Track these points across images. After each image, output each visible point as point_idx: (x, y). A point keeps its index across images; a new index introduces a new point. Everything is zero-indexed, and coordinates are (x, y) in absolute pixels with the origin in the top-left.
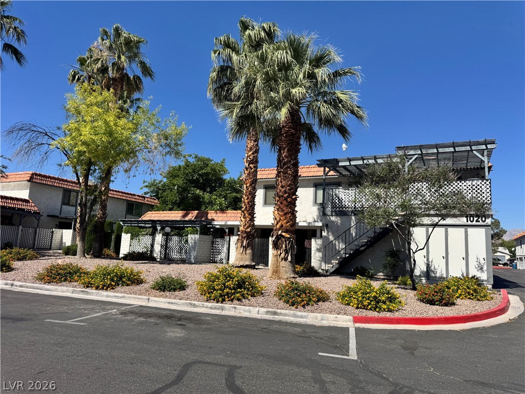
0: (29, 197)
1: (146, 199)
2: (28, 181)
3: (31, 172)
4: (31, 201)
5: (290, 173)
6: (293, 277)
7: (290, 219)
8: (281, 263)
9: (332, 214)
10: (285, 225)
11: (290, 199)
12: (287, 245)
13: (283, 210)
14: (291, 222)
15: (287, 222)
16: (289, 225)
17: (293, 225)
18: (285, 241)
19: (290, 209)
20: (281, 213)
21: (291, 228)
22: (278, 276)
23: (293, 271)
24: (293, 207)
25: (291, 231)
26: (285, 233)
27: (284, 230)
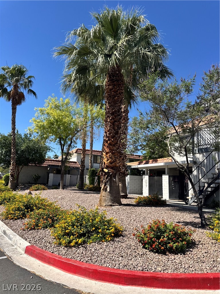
0: (77, 160)
1: (141, 157)
2: (76, 153)
4: (77, 162)
5: (108, 120)
6: (110, 205)
7: (109, 157)
8: (103, 193)
9: (198, 152)
10: (106, 163)
11: (111, 141)
12: (105, 178)
13: (105, 151)
14: (110, 160)
15: (108, 160)
16: (109, 162)
17: (113, 162)
18: (105, 175)
19: (110, 150)
20: (104, 154)
21: (110, 165)
22: (100, 204)
23: (111, 200)
24: (112, 148)
25: (111, 167)
26: (106, 169)
27: (105, 167)
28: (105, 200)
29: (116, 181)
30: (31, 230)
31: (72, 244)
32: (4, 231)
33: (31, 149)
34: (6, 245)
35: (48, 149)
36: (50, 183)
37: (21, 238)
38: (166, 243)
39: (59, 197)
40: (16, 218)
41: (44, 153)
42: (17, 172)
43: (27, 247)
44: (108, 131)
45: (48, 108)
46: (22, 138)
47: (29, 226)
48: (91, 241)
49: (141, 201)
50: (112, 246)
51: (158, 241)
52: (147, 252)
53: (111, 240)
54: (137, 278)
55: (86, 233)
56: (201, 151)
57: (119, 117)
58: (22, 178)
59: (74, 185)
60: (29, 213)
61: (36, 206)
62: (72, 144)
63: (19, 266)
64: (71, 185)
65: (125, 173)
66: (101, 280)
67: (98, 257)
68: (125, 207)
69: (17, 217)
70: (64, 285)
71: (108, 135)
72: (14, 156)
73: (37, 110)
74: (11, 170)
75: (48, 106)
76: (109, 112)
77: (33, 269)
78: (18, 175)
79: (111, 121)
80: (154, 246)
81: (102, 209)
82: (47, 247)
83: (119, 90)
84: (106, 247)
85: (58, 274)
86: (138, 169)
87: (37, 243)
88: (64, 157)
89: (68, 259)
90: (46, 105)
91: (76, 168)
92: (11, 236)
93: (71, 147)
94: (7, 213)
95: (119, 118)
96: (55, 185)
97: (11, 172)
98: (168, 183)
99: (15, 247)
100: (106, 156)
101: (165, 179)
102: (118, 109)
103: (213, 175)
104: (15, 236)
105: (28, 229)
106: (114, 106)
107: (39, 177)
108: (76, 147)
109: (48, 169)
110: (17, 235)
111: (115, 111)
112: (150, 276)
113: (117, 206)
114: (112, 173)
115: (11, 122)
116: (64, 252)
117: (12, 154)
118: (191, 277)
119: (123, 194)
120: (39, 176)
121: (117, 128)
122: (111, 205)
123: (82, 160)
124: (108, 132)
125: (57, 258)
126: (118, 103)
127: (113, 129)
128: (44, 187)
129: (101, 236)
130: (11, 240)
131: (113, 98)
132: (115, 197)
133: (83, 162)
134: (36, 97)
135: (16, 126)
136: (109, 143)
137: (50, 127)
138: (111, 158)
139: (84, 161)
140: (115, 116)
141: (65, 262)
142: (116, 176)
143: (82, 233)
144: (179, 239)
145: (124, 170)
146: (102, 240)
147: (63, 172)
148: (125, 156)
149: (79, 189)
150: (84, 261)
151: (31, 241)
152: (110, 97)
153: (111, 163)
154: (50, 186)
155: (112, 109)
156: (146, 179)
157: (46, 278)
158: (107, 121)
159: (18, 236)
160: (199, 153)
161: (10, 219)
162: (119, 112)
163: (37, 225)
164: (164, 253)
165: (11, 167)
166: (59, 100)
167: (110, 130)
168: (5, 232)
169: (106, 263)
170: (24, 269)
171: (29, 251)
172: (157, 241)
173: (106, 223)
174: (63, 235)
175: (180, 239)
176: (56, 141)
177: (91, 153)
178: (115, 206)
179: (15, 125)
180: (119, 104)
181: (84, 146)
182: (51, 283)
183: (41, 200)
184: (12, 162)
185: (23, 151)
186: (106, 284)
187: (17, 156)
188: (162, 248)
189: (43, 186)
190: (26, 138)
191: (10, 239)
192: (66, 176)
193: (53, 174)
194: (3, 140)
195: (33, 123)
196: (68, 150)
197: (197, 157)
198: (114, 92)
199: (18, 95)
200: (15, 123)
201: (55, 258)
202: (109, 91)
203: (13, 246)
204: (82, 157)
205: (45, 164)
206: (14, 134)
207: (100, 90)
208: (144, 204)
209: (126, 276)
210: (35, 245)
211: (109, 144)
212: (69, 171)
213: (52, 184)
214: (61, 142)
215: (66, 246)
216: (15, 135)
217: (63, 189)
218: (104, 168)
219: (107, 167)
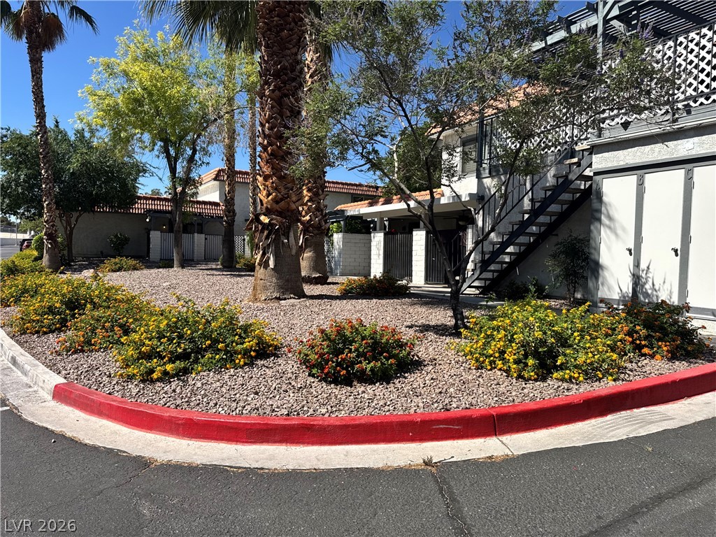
0: (220, 199)
1: (380, 190)
2: (215, 179)
3: (217, 169)
4: (221, 204)
5: (267, 93)
6: (276, 298)
7: (272, 187)
8: (260, 272)
9: (490, 173)
10: (265, 200)
11: (274, 147)
12: (264, 238)
13: (263, 172)
14: (274, 194)
15: (268, 195)
16: (272, 199)
17: (282, 200)
18: (262, 232)
19: (272, 169)
20: (260, 179)
21: (275, 205)
22: (255, 296)
23: (279, 286)
24: (278, 164)
25: (277, 211)
26: (265, 215)
27: (264, 211)
28: (265, 288)
29: (291, 245)
30: (75, 352)
31: (155, 376)
32: (12, 357)
33: (95, 170)
34: (14, 386)
35: (141, 170)
36: (155, 254)
37: (48, 370)
38: (352, 364)
39: (164, 285)
40: (45, 330)
41: (132, 180)
42: (67, 228)
43: (56, 386)
44: (268, 121)
45: (127, 60)
46: (70, 141)
47: (71, 344)
48: (199, 368)
49: (352, 289)
50: (243, 375)
51: (337, 360)
52: (313, 382)
53: (245, 364)
54: (271, 429)
55: (191, 353)
56: (495, 171)
57: (294, 84)
58: (82, 241)
59: (215, 260)
60: (77, 318)
61: (92, 302)
62: (197, 157)
63: (33, 423)
64: (208, 259)
65: (321, 226)
66: (201, 438)
67: (205, 395)
68: (309, 302)
69: (49, 328)
70: (121, 451)
71: (267, 131)
72: (48, 186)
73: (96, 65)
74: (45, 222)
75: (126, 54)
76: (268, 70)
77: (61, 427)
78: (69, 237)
79: (273, 95)
80: (326, 371)
81: (255, 307)
82: (100, 383)
83: (291, 11)
84: (229, 378)
85: (115, 433)
86: (362, 217)
87: (83, 377)
88: (179, 189)
89: (141, 405)
90: (120, 51)
91: (218, 217)
92: (27, 367)
93: (196, 164)
94: (23, 319)
95: (295, 87)
96: (166, 260)
97: (47, 228)
98: (424, 247)
99: (35, 389)
100: (264, 185)
101: (419, 238)
102: (291, 64)
103: (513, 225)
104: (35, 365)
105: (68, 351)
106: (281, 55)
107: (126, 240)
108: (208, 163)
109: (148, 220)
110: (41, 364)
111: (284, 68)
112: (298, 424)
113: (292, 301)
114: (280, 226)
115: (32, 97)
116: (135, 391)
117: (44, 183)
118: (379, 421)
119: (316, 276)
120: (126, 238)
121: (289, 115)
122: (279, 299)
123: (226, 197)
124: (267, 125)
125: (114, 403)
126: (291, 46)
127: (278, 117)
128: (134, 262)
129: (224, 357)
130: (26, 375)
131: (278, 33)
132: (287, 281)
133: (229, 201)
134: (94, 29)
135: (45, 109)
136: (270, 152)
137: (133, 111)
138: (276, 189)
139: (232, 199)
140: (284, 82)
141: (131, 409)
142: (288, 233)
143: (180, 353)
144: (382, 355)
145: (319, 220)
146: (226, 365)
147: (179, 227)
148: (321, 186)
149: (224, 267)
150: (172, 406)
151: (69, 374)
152: (270, 30)
153: (276, 201)
154: (154, 262)
155: (276, 64)
156: (378, 239)
157: (87, 442)
158: (265, 96)
159: (42, 367)
160: (491, 176)
161: (31, 333)
162: (293, 70)
163: (89, 343)
164: (348, 382)
165: (45, 216)
166: (155, 37)
167: (272, 118)
168: (14, 361)
169: (218, 406)
170: (43, 427)
171: (60, 394)
172: (334, 360)
173: (238, 330)
174: (138, 359)
175: (384, 354)
176: (156, 148)
177: (253, 181)
178: (288, 299)
179: (43, 106)
180: (294, 50)
181: (230, 159)
182: (95, 448)
183: (107, 289)
184: (47, 203)
185: (73, 174)
186: (210, 444)
187: (60, 189)
188: (342, 373)
189: (132, 262)
190: (82, 142)
191: (25, 373)
192: (193, 237)
193: (158, 233)
194: (18, 146)
195: (87, 102)
196: (189, 170)
197: (486, 186)
198: (278, 16)
199: (42, 22)
200: (43, 99)
201: (112, 403)
202: (267, 14)
203: (30, 387)
204: (227, 189)
205: (138, 209)
206: (43, 130)
207: (247, 11)
208: (358, 293)
209: (249, 427)
210: (76, 382)
211: (272, 154)
212: (200, 225)
213: (160, 258)
214: (167, 152)
215: (143, 381)
216: (45, 132)
217: (183, 267)
218: (260, 214)
219: (268, 212)
